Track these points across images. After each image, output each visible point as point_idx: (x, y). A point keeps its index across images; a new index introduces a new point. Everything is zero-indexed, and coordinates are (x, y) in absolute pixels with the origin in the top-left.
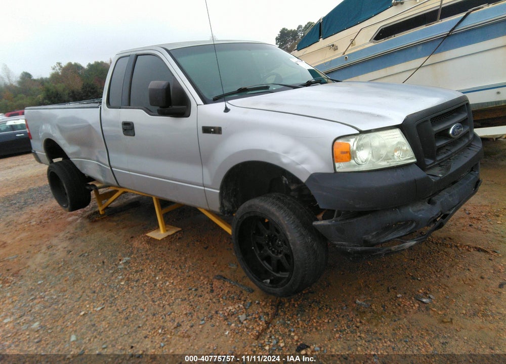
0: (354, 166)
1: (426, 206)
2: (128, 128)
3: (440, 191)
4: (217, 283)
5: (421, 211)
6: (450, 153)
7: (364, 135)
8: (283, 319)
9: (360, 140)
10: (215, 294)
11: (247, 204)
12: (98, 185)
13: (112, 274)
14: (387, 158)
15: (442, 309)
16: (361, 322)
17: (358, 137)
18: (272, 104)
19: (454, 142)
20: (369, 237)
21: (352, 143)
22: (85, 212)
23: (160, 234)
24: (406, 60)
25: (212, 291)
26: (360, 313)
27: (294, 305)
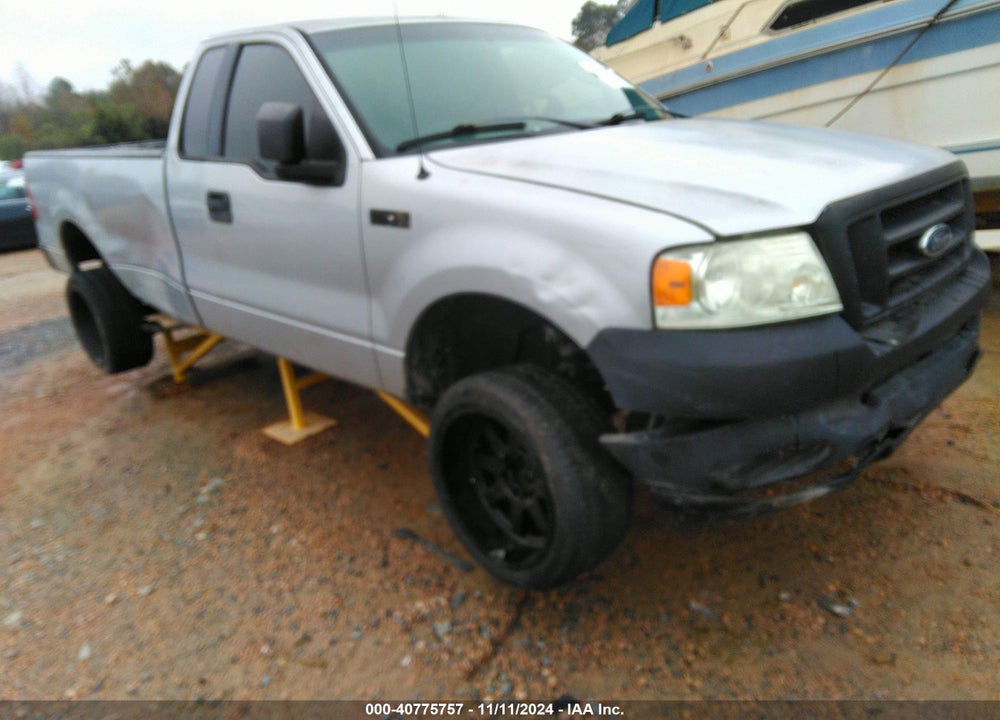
0: (699, 316)
1: (858, 410)
2: (219, 205)
3: (890, 376)
4: (397, 547)
5: (846, 422)
6: (918, 290)
7: (725, 247)
8: (530, 637)
9: (715, 255)
10: (390, 571)
11: (460, 387)
12: (166, 323)
13: (183, 515)
14: (774, 300)
15: (873, 630)
16: (696, 653)
17: (711, 250)
18: (524, 164)
19: (930, 267)
20: (723, 476)
21: (698, 263)
22: (145, 375)
23: (292, 430)
24: (835, 76)
25: (385, 564)
26: (697, 629)
27: (555, 605)
